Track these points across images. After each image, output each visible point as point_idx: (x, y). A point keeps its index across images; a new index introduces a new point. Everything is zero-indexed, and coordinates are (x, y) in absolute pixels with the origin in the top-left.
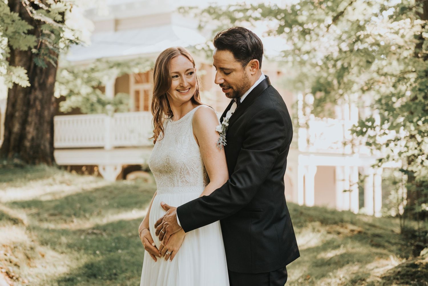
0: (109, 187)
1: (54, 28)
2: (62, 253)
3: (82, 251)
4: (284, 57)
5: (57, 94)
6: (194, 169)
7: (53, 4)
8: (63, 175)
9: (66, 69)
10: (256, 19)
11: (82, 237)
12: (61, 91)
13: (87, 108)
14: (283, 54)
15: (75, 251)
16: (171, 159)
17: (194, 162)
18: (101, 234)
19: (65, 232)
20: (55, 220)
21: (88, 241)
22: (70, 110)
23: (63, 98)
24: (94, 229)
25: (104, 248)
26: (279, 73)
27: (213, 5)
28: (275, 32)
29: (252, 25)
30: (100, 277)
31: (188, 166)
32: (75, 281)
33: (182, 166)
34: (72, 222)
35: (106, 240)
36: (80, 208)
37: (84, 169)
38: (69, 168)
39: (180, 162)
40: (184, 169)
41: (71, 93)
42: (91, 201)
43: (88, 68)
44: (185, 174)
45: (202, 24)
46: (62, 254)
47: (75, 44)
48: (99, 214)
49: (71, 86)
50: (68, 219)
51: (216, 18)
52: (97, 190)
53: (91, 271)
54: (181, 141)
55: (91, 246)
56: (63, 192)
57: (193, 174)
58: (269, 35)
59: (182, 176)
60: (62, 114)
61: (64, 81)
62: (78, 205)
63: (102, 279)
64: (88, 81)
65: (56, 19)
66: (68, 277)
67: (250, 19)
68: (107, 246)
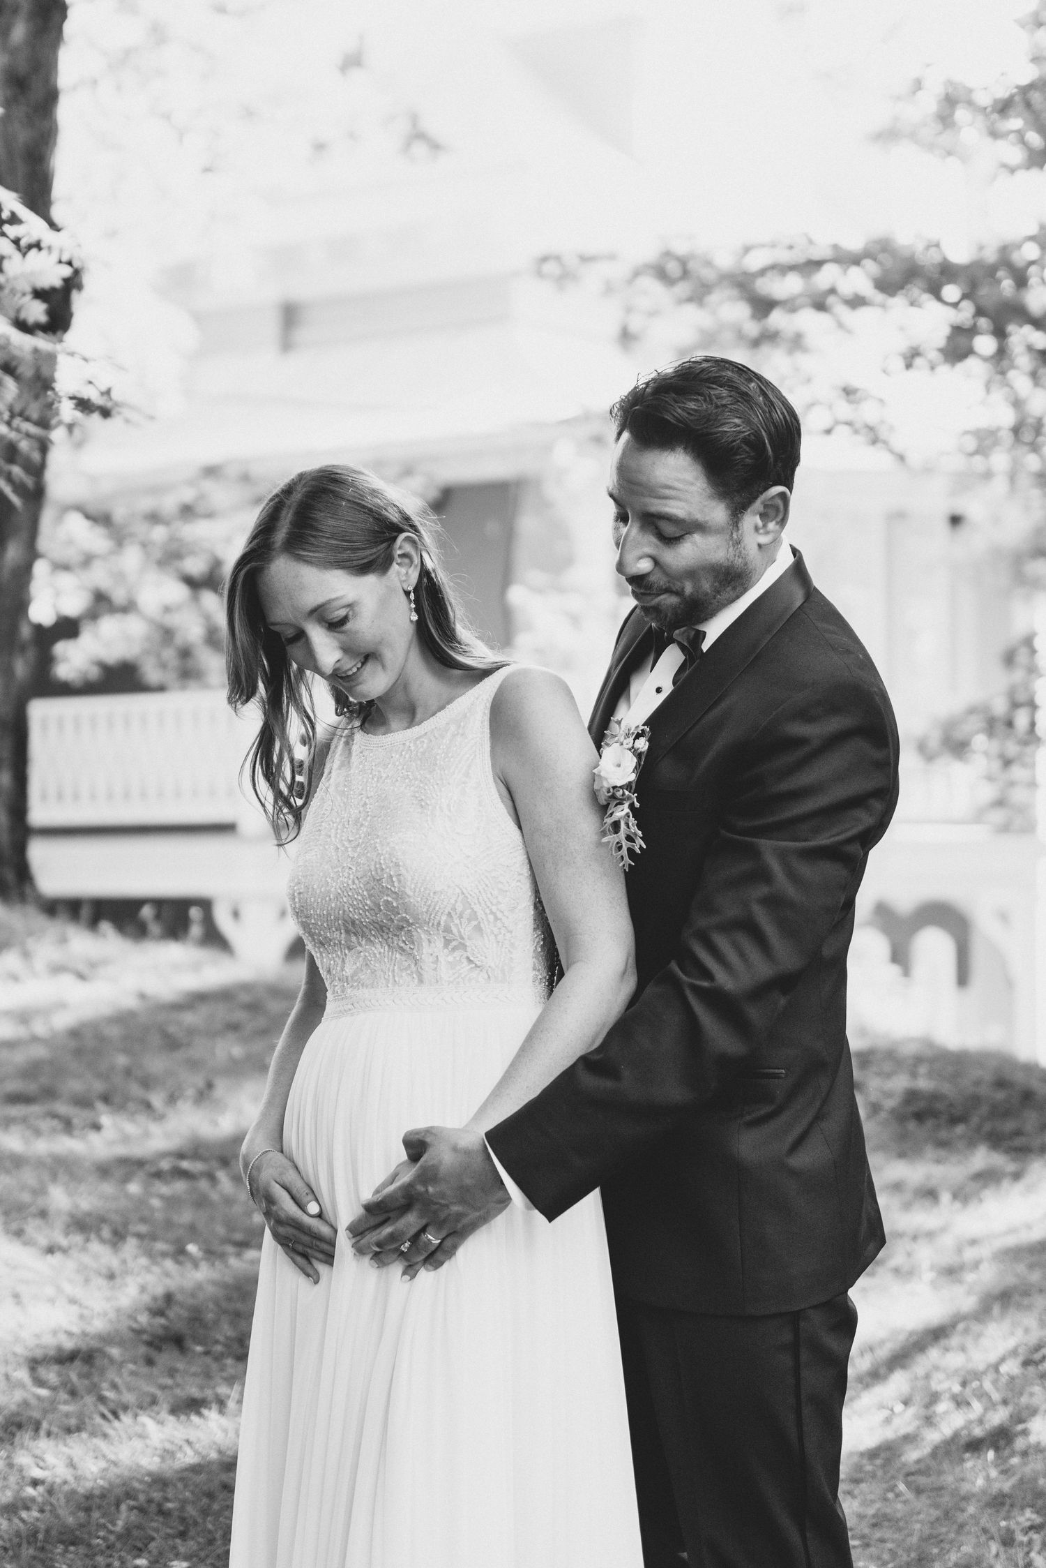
0: (246, 987)
1: (16, 352)
2: (51, 1250)
3: (131, 1245)
4: (972, 454)
5: (42, 611)
6: (499, 915)
7: (10, 257)
8: (63, 940)
9: (80, 508)
10: (857, 302)
11: (134, 1188)
12: (58, 594)
13: (163, 666)
14: (971, 444)
15: (103, 1241)
16: (410, 878)
17: (500, 886)
18: (211, 1177)
19: (62, 1167)
20: (24, 1120)
21: (156, 1203)
22: (94, 673)
23: (68, 628)
24: (181, 1155)
25: (221, 1230)
26: (955, 520)
27: (681, 248)
28: (934, 355)
29: (840, 325)
30: (199, 1349)
31: (479, 903)
32: (98, 1361)
33: (454, 905)
34: (97, 1127)
35: (228, 1201)
36: (128, 1072)
37: (147, 912)
38: (85, 912)
39: (449, 887)
40: (461, 917)
41: (101, 603)
42: (172, 1044)
43: (169, 504)
44: (466, 937)
45: (635, 324)
46: (49, 1257)
47: (96, 416)
48: (204, 1095)
49: (99, 577)
50: (79, 1116)
51: (690, 300)
52: (198, 999)
53: (162, 1321)
54: (449, 805)
55: (169, 1224)
56: (62, 1006)
57: (496, 936)
58: (909, 366)
59: (454, 943)
60: (65, 690)
61: (71, 555)
62: (122, 1060)
63: (207, 1353)
64: (170, 557)
65: (23, 316)
66: (69, 1345)
67: (831, 300)
68: (230, 1226)
